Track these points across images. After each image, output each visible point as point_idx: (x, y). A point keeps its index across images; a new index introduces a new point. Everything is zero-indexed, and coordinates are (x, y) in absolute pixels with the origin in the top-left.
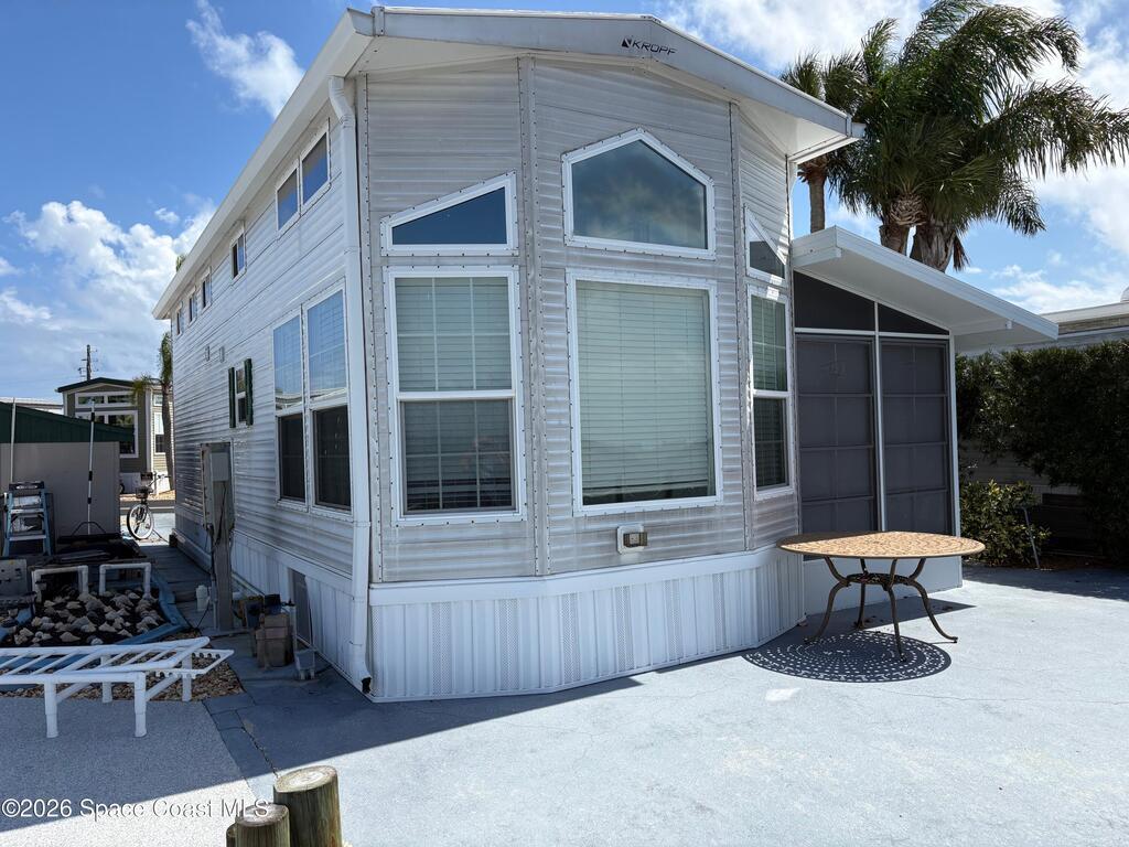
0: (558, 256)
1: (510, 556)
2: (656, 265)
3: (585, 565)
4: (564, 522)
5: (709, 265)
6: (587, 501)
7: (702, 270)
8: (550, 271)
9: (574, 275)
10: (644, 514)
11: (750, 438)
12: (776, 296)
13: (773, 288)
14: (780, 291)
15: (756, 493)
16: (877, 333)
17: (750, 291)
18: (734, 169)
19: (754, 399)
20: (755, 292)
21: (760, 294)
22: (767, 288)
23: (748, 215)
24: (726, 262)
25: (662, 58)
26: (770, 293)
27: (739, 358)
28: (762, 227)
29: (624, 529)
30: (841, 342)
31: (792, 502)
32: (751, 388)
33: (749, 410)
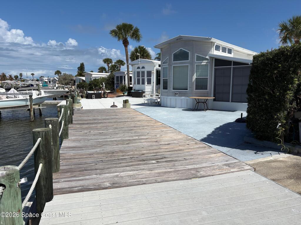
0: (172, 64)
1: (167, 94)
3: (172, 96)
4: (171, 91)
5: (189, 62)
6: (173, 89)
8: (171, 66)
9: (173, 66)
10: (179, 91)
11: (194, 83)
12: (205, 63)
13: (204, 63)
14: (207, 63)
15: (195, 90)
16: (232, 66)
17: (196, 64)
18: (193, 49)
19: (196, 78)
20: (197, 64)
21: (199, 64)
22: (202, 63)
23: (196, 54)
24: (191, 61)
25: (181, 40)
26: (203, 64)
27: (192, 73)
28: (201, 55)
29: (176, 92)
30: (224, 69)
31: (207, 92)
32: (195, 77)
33: (193, 80)
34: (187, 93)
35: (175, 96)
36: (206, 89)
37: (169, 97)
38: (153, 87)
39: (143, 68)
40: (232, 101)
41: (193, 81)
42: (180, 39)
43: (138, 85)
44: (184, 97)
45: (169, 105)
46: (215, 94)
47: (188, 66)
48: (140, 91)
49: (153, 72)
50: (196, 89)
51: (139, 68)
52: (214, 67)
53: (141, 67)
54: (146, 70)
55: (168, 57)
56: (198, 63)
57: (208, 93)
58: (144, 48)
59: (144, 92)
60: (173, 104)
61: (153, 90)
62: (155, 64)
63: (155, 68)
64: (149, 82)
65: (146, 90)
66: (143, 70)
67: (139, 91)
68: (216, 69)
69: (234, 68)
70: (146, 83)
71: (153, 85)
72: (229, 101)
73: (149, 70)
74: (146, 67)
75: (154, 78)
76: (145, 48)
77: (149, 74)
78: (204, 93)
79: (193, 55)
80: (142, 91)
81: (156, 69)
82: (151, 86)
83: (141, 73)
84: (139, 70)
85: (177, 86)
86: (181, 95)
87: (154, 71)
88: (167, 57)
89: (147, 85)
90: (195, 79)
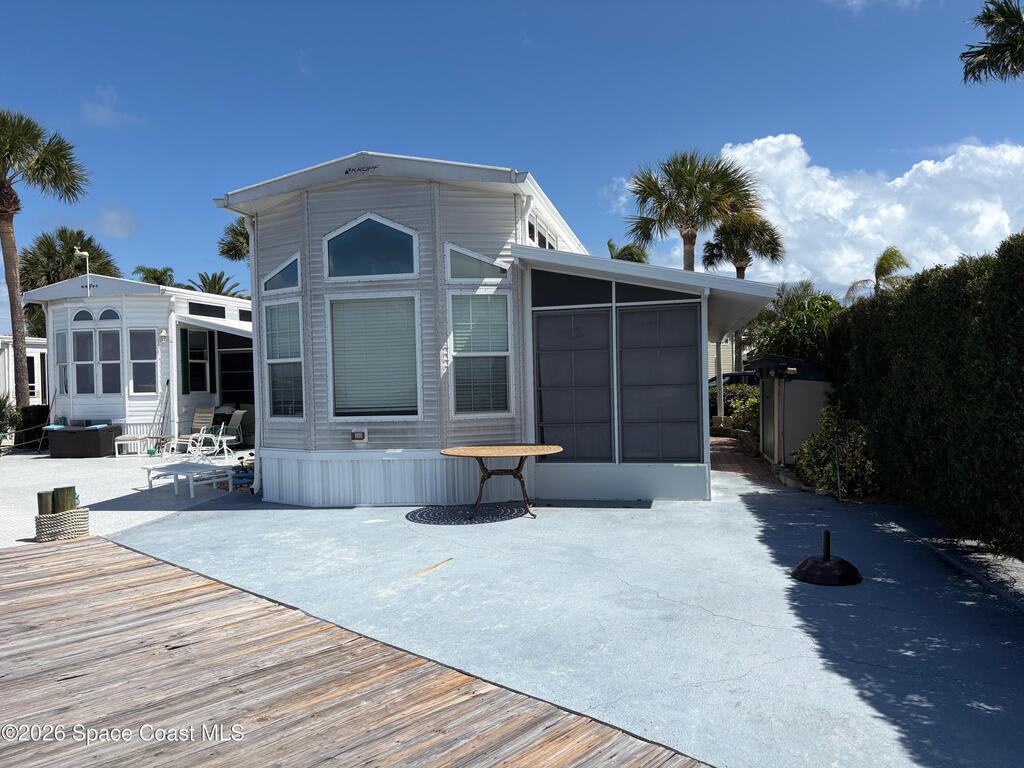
0: (321, 289)
1: (300, 439)
2: (379, 286)
3: (334, 447)
4: (323, 425)
5: (415, 282)
6: (337, 414)
7: (410, 285)
8: (317, 297)
9: (328, 298)
10: (370, 423)
11: (446, 382)
12: (491, 291)
13: (488, 287)
14: (499, 287)
15: (453, 415)
16: (614, 304)
17: (450, 293)
18: (433, 222)
19: (455, 358)
20: (457, 293)
21: (464, 293)
22: (476, 287)
23: (449, 247)
24: (429, 278)
25: (370, 173)
26: (481, 291)
27: (436, 335)
28: (474, 250)
29: (354, 430)
30: (578, 314)
31: (509, 423)
32: (449, 352)
33: (443, 365)
34: (414, 431)
35: (349, 447)
36: (505, 407)
37: (317, 456)
38: (168, 403)
39: (109, 315)
40: (624, 459)
41: (443, 372)
42: (361, 169)
43: (86, 398)
44: (399, 451)
45: (314, 492)
46: (542, 428)
47: (412, 299)
48: (99, 427)
49: (164, 333)
50: (459, 409)
51: (84, 316)
52: (529, 308)
53: (96, 314)
54: (124, 327)
55: (297, 256)
56: (461, 287)
57: (512, 427)
58: (86, 238)
59: (119, 430)
60: (340, 488)
61: (166, 417)
62: (173, 299)
63: (173, 319)
64: (145, 380)
65: (129, 420)
66: (110, 325)
67: (89, 423)
68: (538, 319)
69: (621, 312)
70: (128, 385)
71: (168, 396)
72: (610, 459)
73: (142, 324)
74: (124, 313)
75: (169, 363)
76: (90, 239)
77: (144, 342)
78: (497, 428)
79: (434, 251)
80: (108, 422)
81: (179, 324)
82: (155, 398)
83: (96, 339)
84: (84, 326)
85: (357, 397)
86: (382, 439)
87: (167, 330)
88: (292, 254)
89: (132, 393)
90: (451, 360)
